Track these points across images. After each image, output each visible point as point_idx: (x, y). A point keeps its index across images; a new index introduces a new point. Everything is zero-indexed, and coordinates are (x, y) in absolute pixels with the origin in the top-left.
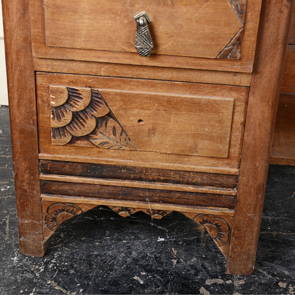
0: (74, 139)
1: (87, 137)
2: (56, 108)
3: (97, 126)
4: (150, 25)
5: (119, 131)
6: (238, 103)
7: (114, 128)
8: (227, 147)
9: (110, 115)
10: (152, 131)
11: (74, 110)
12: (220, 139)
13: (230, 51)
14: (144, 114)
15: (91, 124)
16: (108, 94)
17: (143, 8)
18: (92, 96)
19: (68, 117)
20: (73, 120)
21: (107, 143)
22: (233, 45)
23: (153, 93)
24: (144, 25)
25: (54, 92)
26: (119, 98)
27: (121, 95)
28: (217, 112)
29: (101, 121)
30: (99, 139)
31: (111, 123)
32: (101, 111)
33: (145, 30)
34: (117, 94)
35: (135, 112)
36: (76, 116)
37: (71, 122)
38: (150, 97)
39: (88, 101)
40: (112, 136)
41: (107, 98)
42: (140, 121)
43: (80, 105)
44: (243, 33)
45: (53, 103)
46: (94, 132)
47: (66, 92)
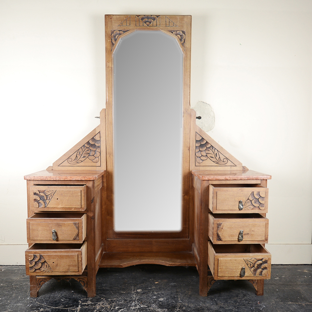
0: (36, 270)
1: (39, 269)
2: (30, 261)
3: (42, 266)
4: (56, 233)
5: (48, 266)
6: (79, 255)
7: (46, 265)
8: (77, 268)
9: (45, 262)
10: (57, 265)
11: (35, 261)
12: (76, 266)
13: (76, 238)
14: (54, 260)
15: (40, 265)
16: (44, 255)
17: (54, 229)
18: (40, 257)
19: (34, 263)
20: (35, 264)
21: (45, 270)
22: (77, 236)
23: (56, 254)
24: (54, 232)
25: (30, 256)
26: (47, 256)
27: (48, 255)
28: (73, 258)
29: (43, 263)
30: (42, 269)
31: (46, 264)
32: (42, 261)
33: (54, 234)
34: (47, 255)
35: (52, 260)
36: (36, 263)
37: (35, 265)
38: (55, 255)
39: (39, 258)
40: (46, 268)
41: (44, 257)
42: (53, 263)
43: (37, 260)
44: (79, 233)
45: (29, 259)
46: (41, 267)
47: (33, 256)
